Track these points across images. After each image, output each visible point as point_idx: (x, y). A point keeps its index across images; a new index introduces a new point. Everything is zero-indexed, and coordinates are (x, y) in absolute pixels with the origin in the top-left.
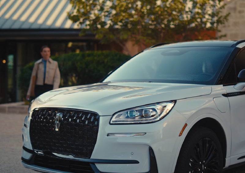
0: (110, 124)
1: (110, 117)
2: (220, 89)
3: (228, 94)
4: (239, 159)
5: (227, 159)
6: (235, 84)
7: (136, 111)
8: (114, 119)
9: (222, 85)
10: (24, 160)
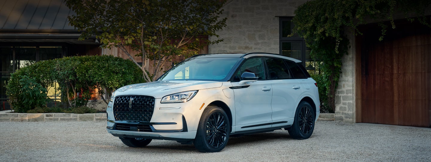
0: (161, 103)
1: (161, 99)
2: (230, 84)
3: (233, 87)
4: (242, 128)
5: (233, 127)
6: (239, 81)
7: (176, 96)
8: (163, 100)
9: (230, 82)
10: (108, 128)
